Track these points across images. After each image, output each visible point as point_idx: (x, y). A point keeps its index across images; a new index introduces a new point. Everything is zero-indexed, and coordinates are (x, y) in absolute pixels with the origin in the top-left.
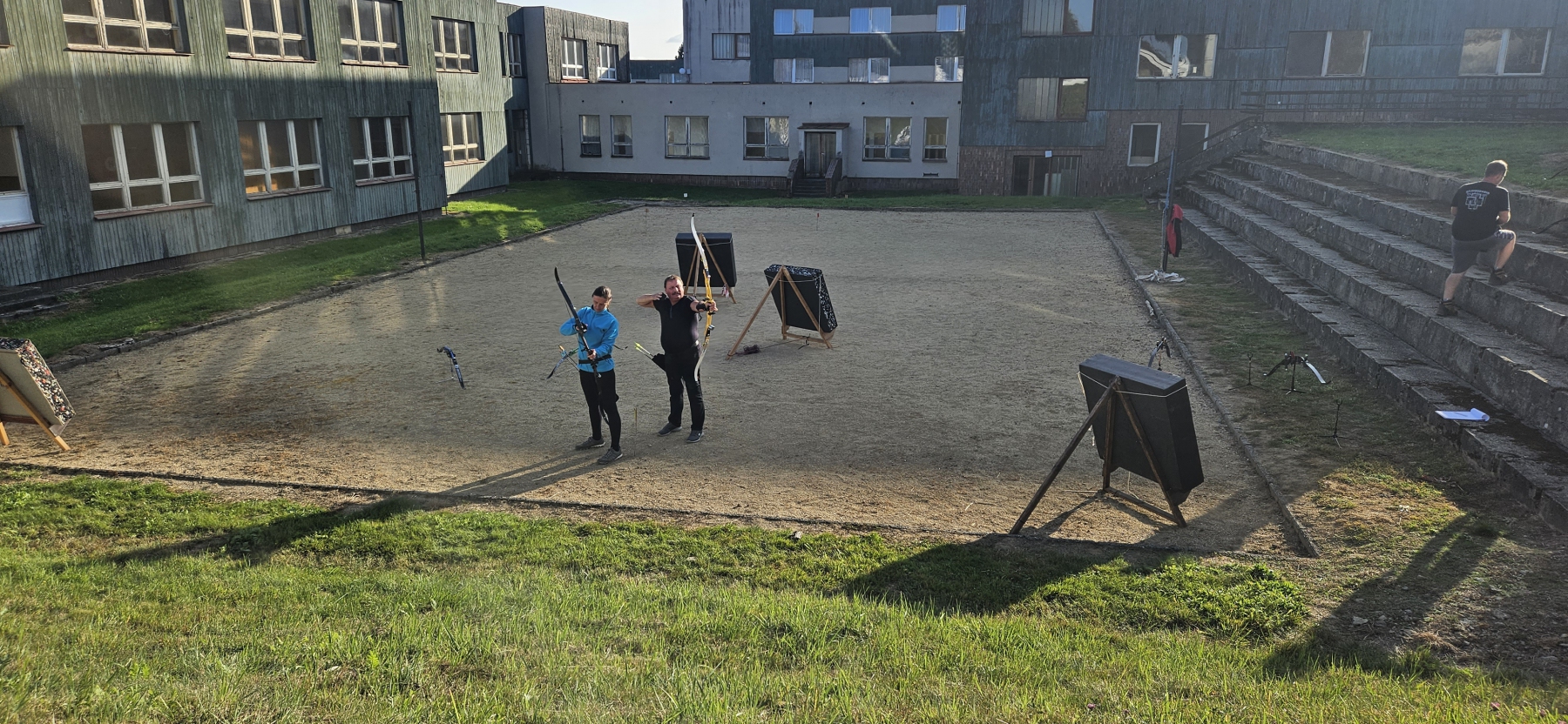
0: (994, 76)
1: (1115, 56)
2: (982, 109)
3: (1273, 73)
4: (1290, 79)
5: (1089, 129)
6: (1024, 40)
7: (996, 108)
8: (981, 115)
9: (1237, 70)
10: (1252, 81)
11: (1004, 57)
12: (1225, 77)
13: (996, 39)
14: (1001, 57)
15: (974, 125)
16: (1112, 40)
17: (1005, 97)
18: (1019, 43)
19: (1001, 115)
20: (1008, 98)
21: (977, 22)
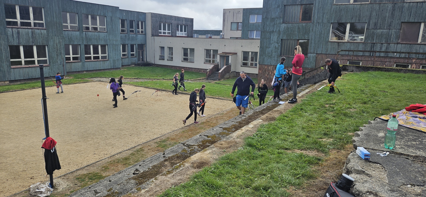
0: (272, 38)
1: (320, 32)
2: (267, 51)
3: (393, 41)
4: (401, 44)
5: (308, 61)
6: (283, 24)
7: (272, 51)
8: (267, 53)
9: (375, 39)
10: (382, 44)
11: (276, 31)
12: (369, 42)
13: (273, 24)
14: (275, 31)
15: (264, 56)
16: (319, 25)
17: (275, 47)
18: (282, 25)
19: (274, 53)
20: (277, 47)
21: (266, 17)
